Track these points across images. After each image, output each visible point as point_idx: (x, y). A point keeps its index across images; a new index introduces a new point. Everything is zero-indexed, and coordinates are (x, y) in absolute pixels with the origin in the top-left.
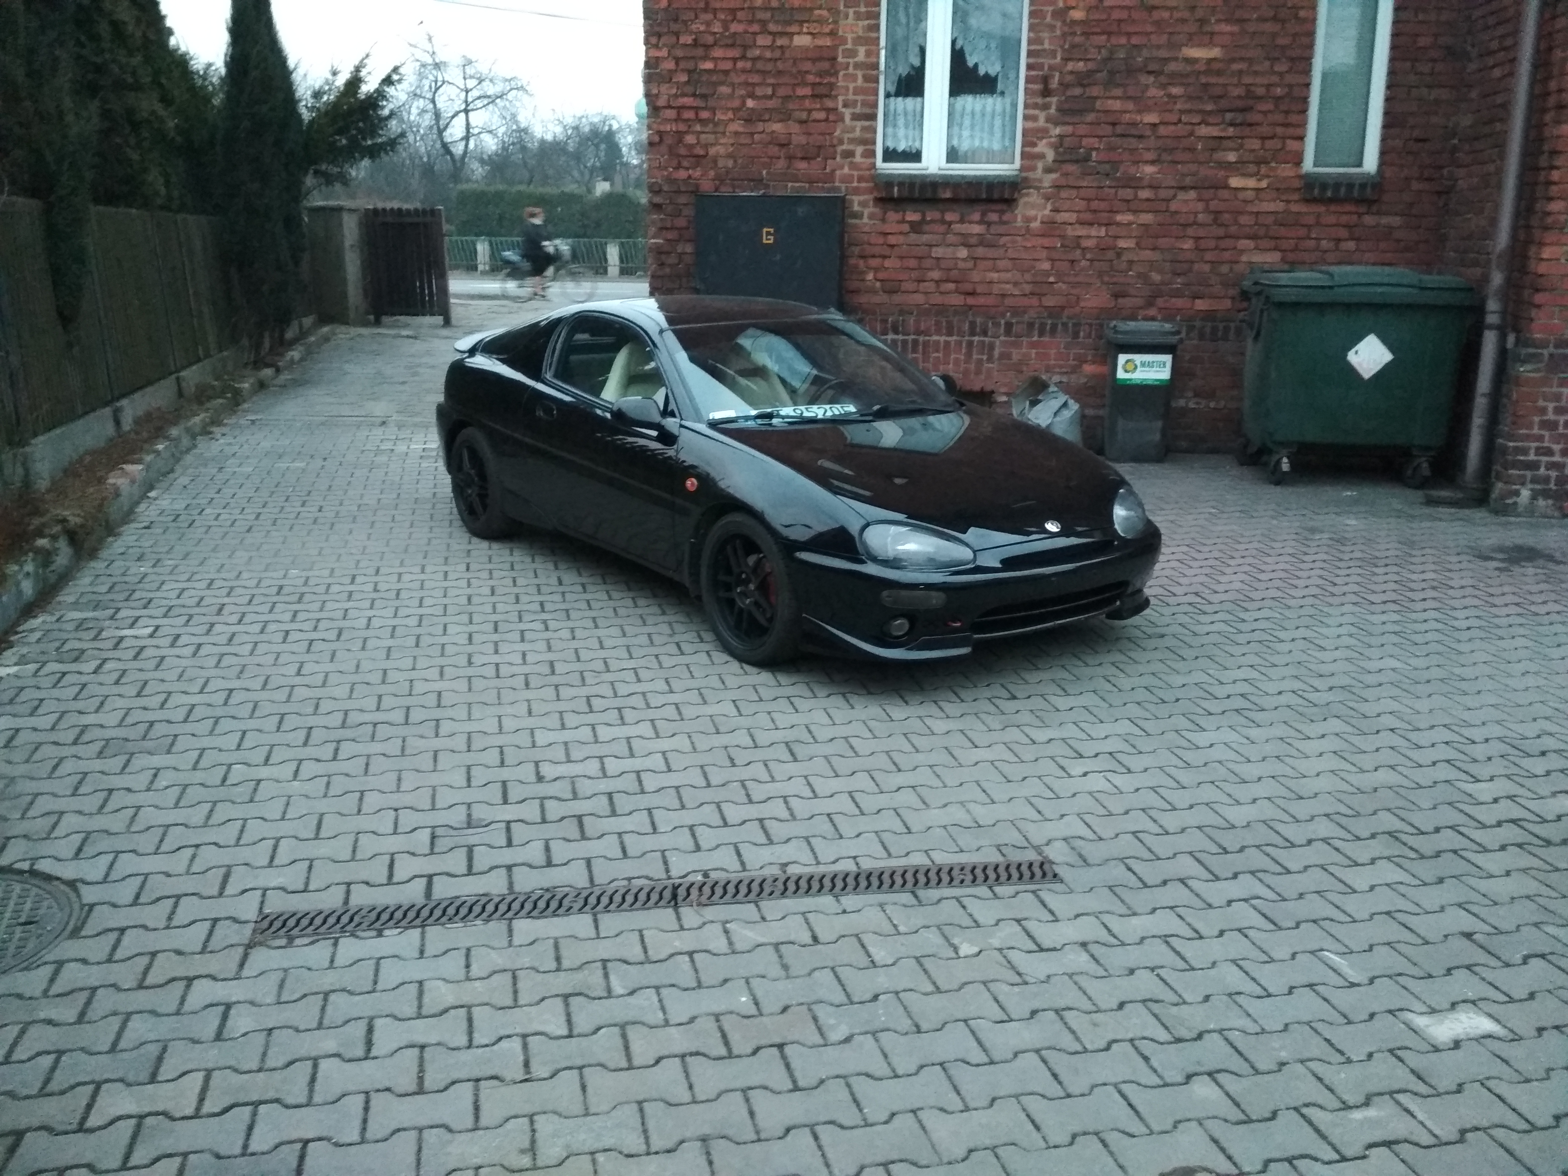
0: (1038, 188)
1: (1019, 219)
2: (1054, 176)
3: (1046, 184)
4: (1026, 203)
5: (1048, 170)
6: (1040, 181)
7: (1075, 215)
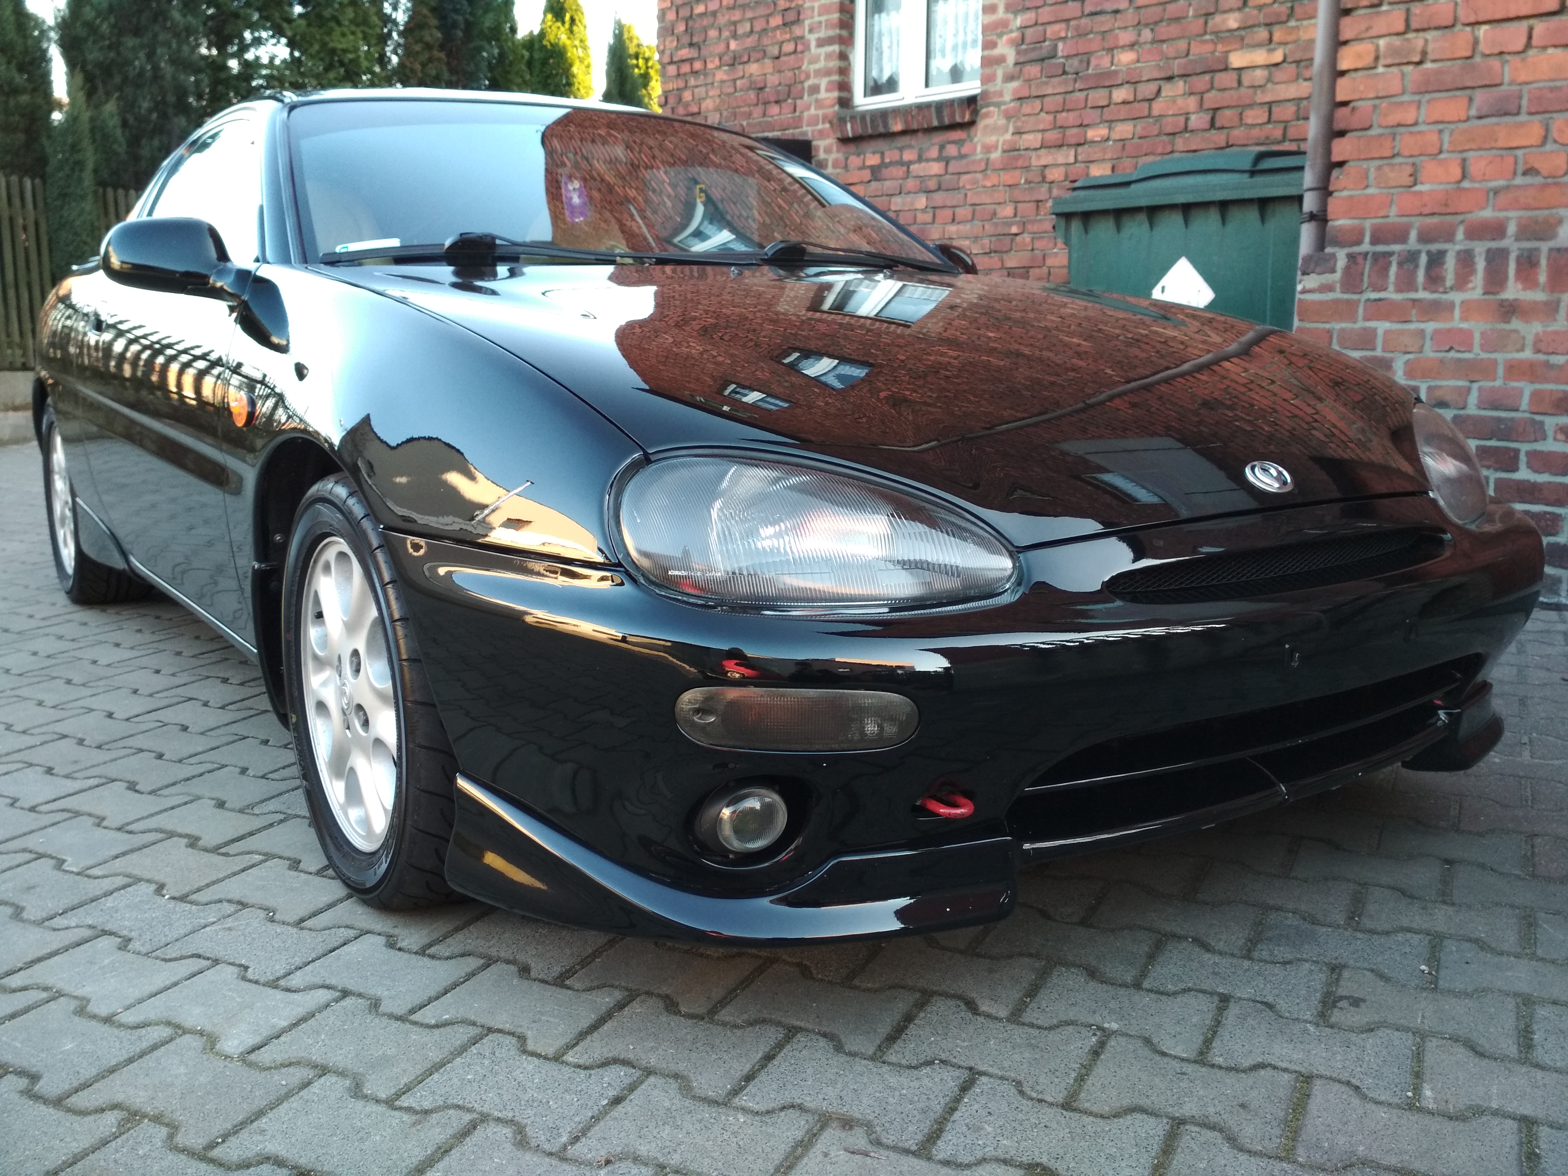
0: (998, 105)
1: (979, 149)
2: (1015, 84)
3: (1007, 97)
4: (986, 127)
5: (1010, 78)
6: (1001, 94)
7: (1039, 136)
